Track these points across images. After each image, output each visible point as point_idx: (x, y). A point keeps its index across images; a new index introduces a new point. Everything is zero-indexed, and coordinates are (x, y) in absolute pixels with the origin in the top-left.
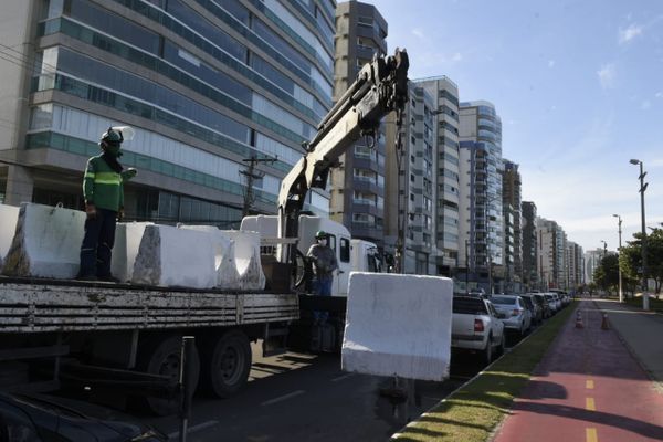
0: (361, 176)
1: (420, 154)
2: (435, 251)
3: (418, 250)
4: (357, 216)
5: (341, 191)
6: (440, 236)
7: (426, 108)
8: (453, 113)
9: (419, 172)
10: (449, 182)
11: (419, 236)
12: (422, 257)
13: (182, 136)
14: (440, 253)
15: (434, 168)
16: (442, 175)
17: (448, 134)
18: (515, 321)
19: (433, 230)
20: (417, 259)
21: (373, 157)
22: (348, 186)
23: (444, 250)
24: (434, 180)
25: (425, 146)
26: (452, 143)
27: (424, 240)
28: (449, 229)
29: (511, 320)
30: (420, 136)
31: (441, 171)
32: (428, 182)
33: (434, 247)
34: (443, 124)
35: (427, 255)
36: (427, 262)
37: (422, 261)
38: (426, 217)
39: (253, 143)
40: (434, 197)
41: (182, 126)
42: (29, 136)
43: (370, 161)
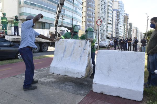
0: (89, 18)
1: (103, 13)
2: (106, 34)
3: (102, 34)
4: (88, 27)
5: (85, 21)
6: (107, 30)
7: (104, 2)
8: (111, 3)
9: (102, 17)
10: (110, 19)
11: (102, 31)
12: (103, 35)
13: (49, 11)
14: (107, 34)
15: (106, 16)
16: (108, 17)
17: (110, 8)
18: (105, 45)
19: (106, 29)
20: (101, 35)
21: (92, 14)
22: (86, 20)
23: (108, 33)
24: (106, 18)
25: (104, 11)
26: (111, 10)
27: (103, 31)
28: (110, 29)
29: (104, 45)
30: (103, 9)
31: (108, 16)
32: (104, 19)
33: (106, 33)
34: (109, 6)
35: (104, 35)
36: (104, 36)
37: (103, 36)
38: (104, 26)
39: (64, 12)
40: (106, 22)
41: (49, 10)
42: (20, 13)
43: (91, 15)
